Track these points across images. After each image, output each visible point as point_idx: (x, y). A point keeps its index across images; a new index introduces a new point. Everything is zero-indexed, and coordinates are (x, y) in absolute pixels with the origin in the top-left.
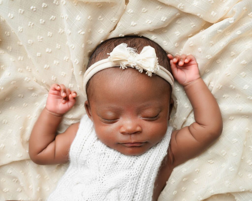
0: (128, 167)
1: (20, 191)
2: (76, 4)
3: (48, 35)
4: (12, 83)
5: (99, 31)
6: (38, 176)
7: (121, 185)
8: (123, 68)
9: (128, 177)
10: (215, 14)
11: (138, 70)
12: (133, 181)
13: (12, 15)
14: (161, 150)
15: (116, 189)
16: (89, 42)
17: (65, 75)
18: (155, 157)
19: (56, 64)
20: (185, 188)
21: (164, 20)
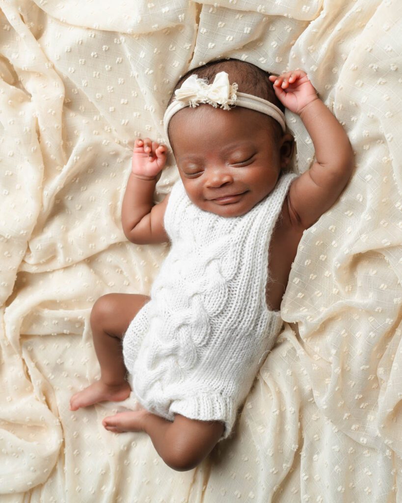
0: (228, 232)
1: (127, 284)
2: (137, 38)
3: (119, 82)
4: (88, 150)
5: (174, 64)
6: (142, 263)
7: (221, 255)
8: (194, 106)
9: (228, 243)
10: (308, 8)
11: (211, 106)
12: (235, 248)
13: (73, 69)
14: (271, 205)
15: (216, 261)
16: (165, 81)
17: (151, 128)
18: (264, 215)
19: (136, 116)
20: (326, 256)
21: (248, 32)
